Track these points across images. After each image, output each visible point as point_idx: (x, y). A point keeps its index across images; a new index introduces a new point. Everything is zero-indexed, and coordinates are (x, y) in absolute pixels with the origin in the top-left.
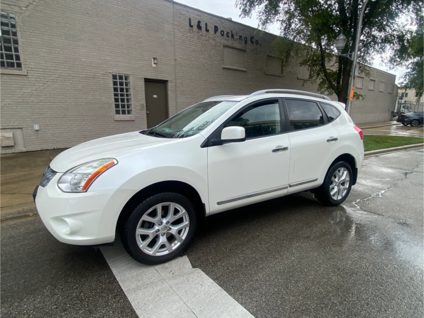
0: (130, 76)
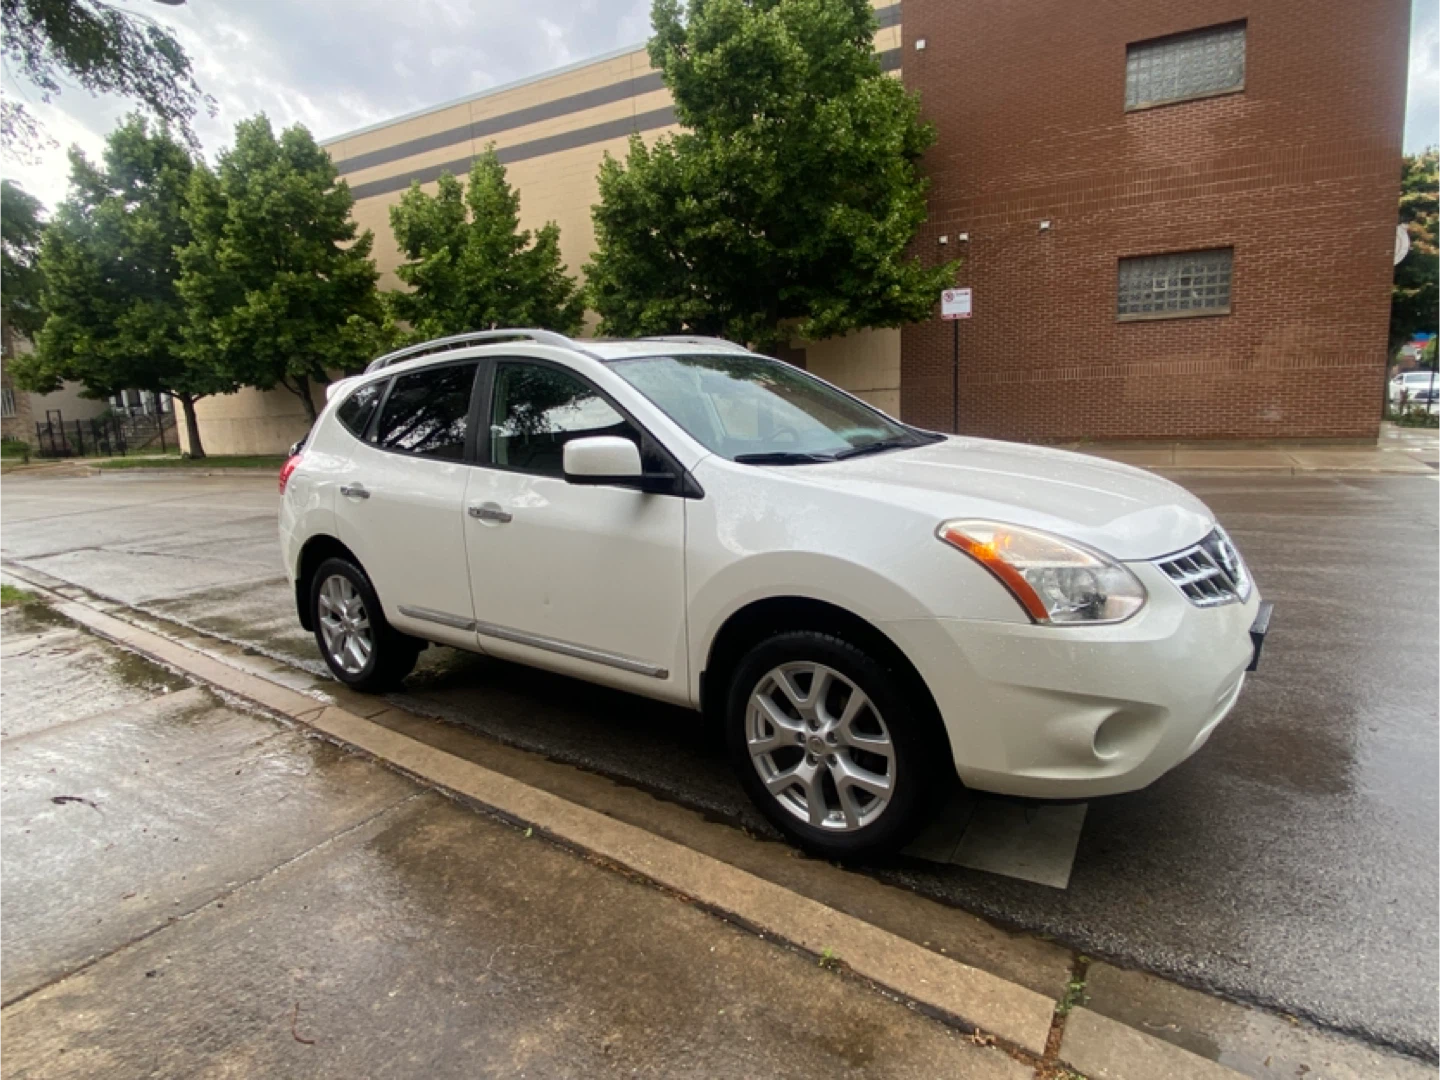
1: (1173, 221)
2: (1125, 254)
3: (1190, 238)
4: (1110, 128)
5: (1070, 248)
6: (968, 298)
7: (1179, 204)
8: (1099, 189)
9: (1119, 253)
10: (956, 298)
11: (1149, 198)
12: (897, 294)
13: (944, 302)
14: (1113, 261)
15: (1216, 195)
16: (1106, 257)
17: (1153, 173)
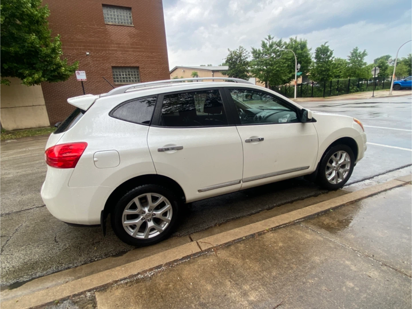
1: (124, 58)
2: (113, 65)
3: (128, 63)
4: (102, 28)
5: (97, 62)
6: (85, 74)
7: (124, 54)
8: (102, 45)
9: (111, 65)
10: (81, 74)
11: (116, 50)
12: (63, 71)
13: (77, 75)
14: (110, 67)
15: (133, 53)
16: (108, 65)
17: (117, 44)
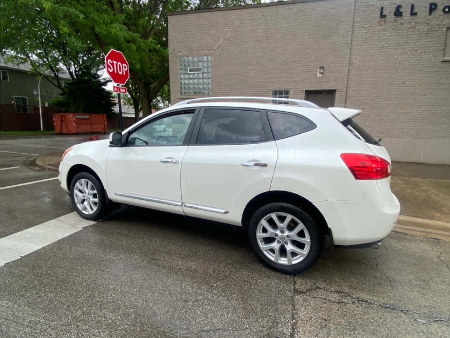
0: (290, 90)
